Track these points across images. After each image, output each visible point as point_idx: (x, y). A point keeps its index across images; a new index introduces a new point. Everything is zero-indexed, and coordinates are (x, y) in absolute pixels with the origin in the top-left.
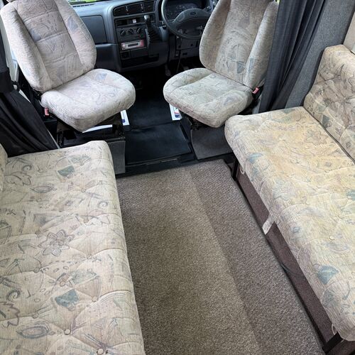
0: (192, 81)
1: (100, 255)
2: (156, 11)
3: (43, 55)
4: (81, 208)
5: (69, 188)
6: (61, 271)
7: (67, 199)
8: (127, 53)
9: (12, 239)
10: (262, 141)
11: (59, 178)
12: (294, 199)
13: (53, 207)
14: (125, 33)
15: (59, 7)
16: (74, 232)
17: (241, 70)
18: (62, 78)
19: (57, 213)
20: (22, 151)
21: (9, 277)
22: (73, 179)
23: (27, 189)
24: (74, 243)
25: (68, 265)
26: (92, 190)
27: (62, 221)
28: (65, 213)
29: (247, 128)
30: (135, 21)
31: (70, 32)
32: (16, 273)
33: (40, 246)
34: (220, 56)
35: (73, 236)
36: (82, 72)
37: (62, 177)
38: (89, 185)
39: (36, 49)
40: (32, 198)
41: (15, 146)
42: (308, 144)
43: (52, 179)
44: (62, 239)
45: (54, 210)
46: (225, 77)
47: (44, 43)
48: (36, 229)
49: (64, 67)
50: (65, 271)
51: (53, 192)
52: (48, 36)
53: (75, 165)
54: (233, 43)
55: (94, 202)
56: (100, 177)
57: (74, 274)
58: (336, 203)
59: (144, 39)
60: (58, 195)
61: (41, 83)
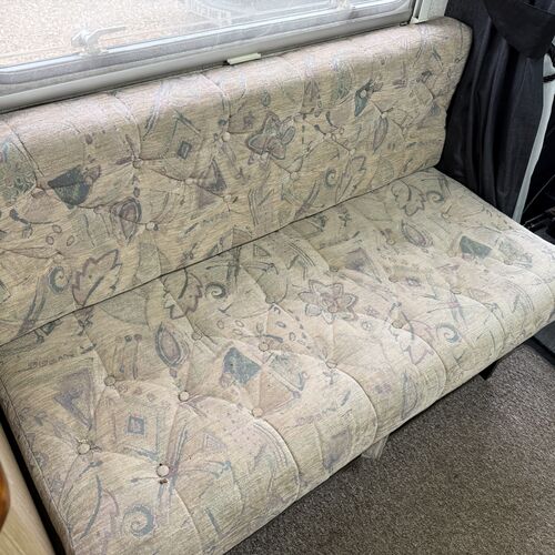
1: (343, 377)
4: (415, 301)
5: (444, 268)
6: (283, 334)
7: (421, 276)
9: (303, 244)
11: (452, 245)
13: (391, 264)
16: (363, 317)
19: (384, 277)
20: (459, 173)
21: (242, 272)
22: (469, 265)
23: (399, 216)
24: (342, 325)
25: (299, 337)
26: (464, 300)
27: (374, 289)
28: (393, 287)
32: (253, 276)
33: (312, 282)
35: (356, 318)
37: (457, 248)
38: (472, 293)
40: (389, 231)
43: (442, 236)
44: (340, 304)
45: (387, 269)
48: (338, 263)
50: (286, 338)
51: (419, 250)
53: (495, 251)
55: (444, 315)
57: (287, 354)
60: (416, 258)
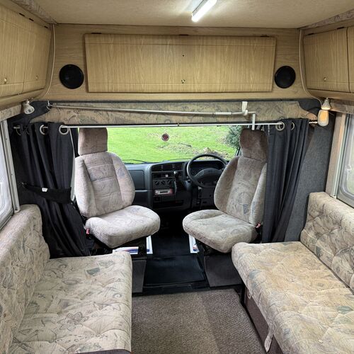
0: (206, 217)
1: (108, 333)
2: (183, 170)
3: (95, 190)
4: (98, 297)
5: (93, 283)
6: (71, 344)
7: (89, 290)
8: (158, 197)
9: (37, 316)
10: (262, 262)
11: (86, 276)
12: (286, 307)
13: (76, 296)
14: (158, 184)
15: (114, 161)
16: (90, 315)
17: (246, 211)
18: (106, 209)
19: (79, 300)
20: (62, 254)
21: (28, 343)
22: (97, 276)
23: (59, 281)
24: (88, 322)
25: (79, 338)
26: (111, 285)
27: (82, 306)
28: (85, 300)
29: (250, 252)
30: (167, 176)
31: (118, 178)
32: (34, 341)
33: (59, 322)
34: (230, 201)
35: (88, 317)
36: (122, 207)
37: (88, 275)
38: (109, 282)
39: (91, 186)
40: (62, 288)
41: (58, 249)
42: (304, 269)
43: (80, 275)
44: (78, 320)
45: (77, 298)
46: (235, 217)
47: (98, 183)
48: (59, 310)
49: (108, 201)
50: (75, 343)
51: (79, 285)
52: (102, 178)
53: (100, 267)
54: (239, 191)
55: (110, 294)
56: (119, 276)
57: (82, 346)
58: (326, 315)
59: (173, 189)
60: (82, 287)
61: (89, 210)
